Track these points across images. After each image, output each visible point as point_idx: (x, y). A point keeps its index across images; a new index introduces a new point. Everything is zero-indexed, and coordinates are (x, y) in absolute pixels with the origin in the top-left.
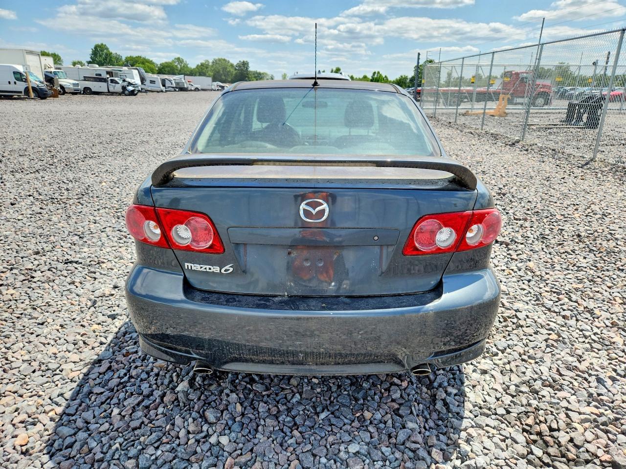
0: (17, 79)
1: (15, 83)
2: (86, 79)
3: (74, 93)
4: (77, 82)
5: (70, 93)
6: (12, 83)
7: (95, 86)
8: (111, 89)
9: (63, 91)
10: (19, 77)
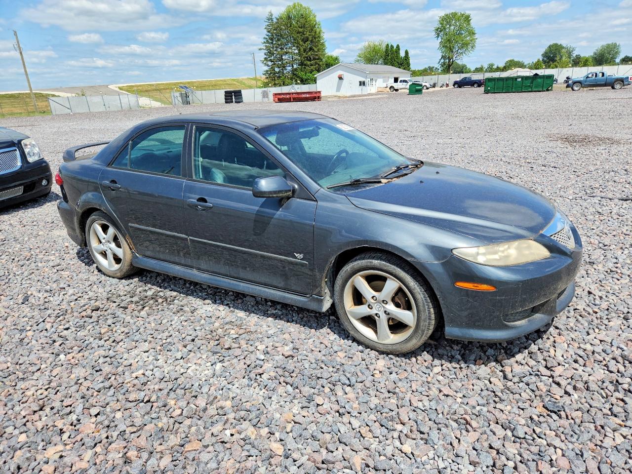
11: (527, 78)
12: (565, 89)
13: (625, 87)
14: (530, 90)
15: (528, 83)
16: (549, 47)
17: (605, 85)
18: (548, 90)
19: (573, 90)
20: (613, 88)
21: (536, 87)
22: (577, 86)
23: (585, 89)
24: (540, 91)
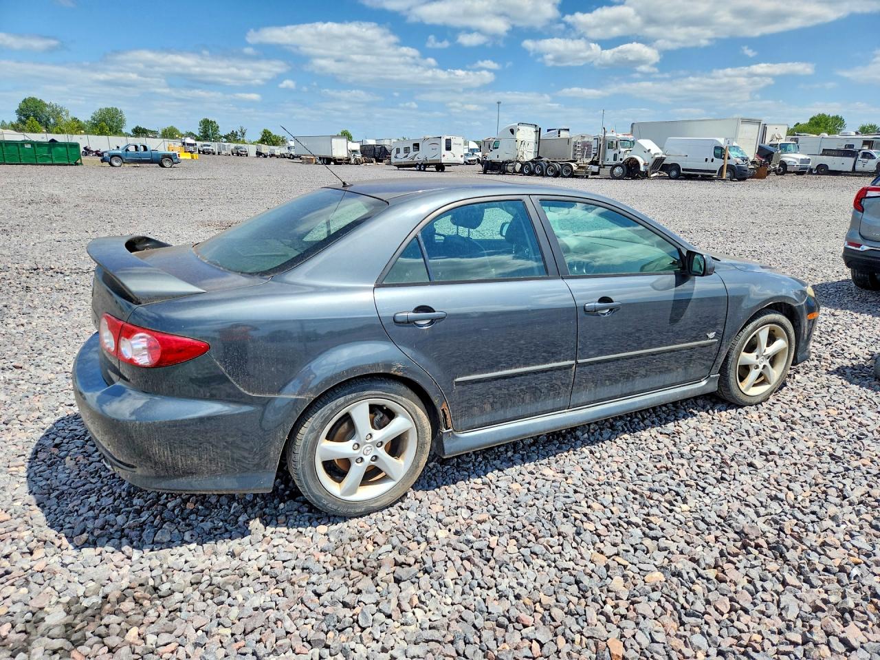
0: (716, 156)
1: (712, 160)
2: (826, 152)
3: (800, 173)
4: (808, 157)
5: (794, 172)
6: (709, 160)
7: (834, 163)
8: (859, 167)
9: (784, 169)
10: (720, 152)
11: (40, 144)
12: (101, 164)
13: (175, 165)
14: (50, 162)
15: (43, 151)
16: (24, 101)
17: (151, 162)
18: (76, 164)
19: (112, 165)
20: (162, 166)
21: (57, 158)
22: (117, 161)
23: (127, 165)
24: (67, 165)
